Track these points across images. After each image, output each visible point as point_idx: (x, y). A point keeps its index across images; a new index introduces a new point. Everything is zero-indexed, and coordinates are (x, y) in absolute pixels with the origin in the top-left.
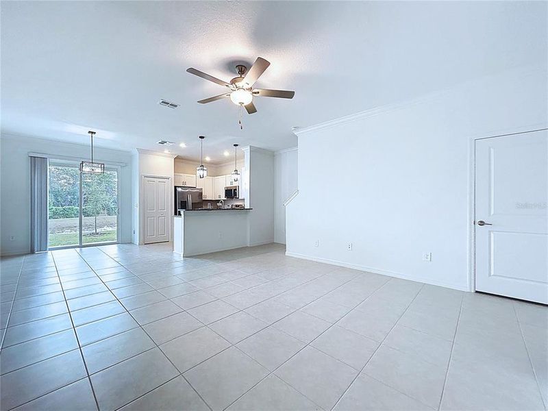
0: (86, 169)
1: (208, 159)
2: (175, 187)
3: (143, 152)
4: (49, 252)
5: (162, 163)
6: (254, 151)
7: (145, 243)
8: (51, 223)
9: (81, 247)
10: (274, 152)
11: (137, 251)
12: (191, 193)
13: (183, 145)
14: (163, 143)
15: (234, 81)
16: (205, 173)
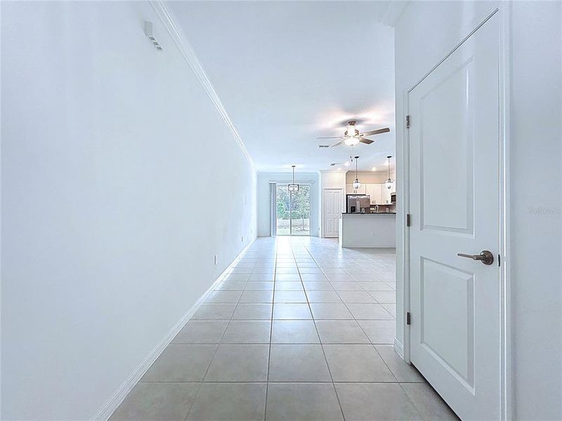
1: (374, 169)
2: (347, 195)
3: (323, 172)
5: (337, 178)
7: (324, 237)
8: (278, 221)
9: (291, 235)
12: (358, 199)
13: (347, 164)
14: (334, 164)
15: (346, 133)
16: (359, 185)
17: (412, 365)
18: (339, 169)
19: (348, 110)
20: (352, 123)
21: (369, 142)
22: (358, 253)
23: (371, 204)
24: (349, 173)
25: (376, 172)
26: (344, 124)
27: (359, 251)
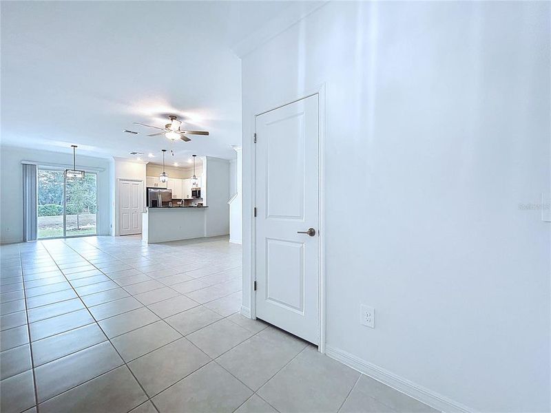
0: (70, 175)
1: (176, 165)
2: (147, 188)
3: (117, 159)
4: (39, 242)
5: (135, 169)
6: (210, 160)
7: (120, 234)
8: (40, 220)
9: (65, 237)
10: (229, 160)
11: (113, 241)
12: (160, 193)
13: (151, 155)
14: (134, 153)
15: (167, 126)
16: (166, 179)
17: (258, 319)
18: (139, 159)
19: (174, 105)
20: (173, 117)
21: (187, 140)
22: (168, 246)
23: (173, 198)
24: (150, 166)
25: (178, 167)
26: (165, 116)
27: (168, 245)
